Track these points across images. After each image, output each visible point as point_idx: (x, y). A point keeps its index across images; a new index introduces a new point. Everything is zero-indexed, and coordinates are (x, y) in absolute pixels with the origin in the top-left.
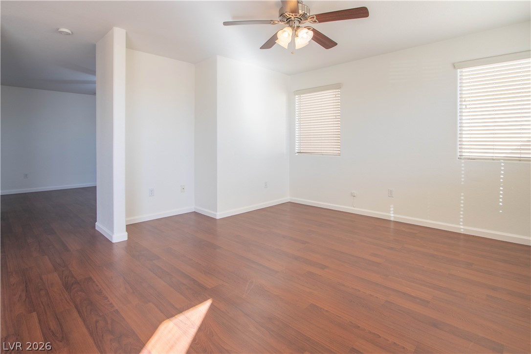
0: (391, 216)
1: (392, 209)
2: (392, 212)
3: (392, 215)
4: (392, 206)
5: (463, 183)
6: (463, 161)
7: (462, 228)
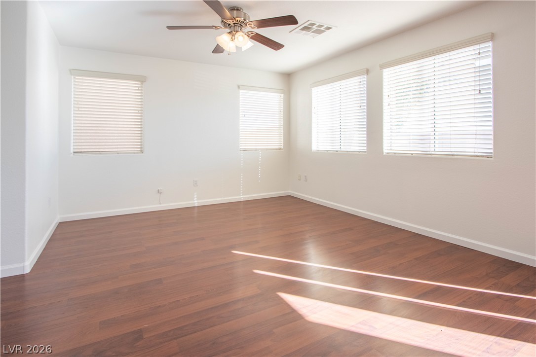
0: (195, 203)
1: (195, 196)
2: (195, 199)
3: (196, 201)
4: (195, 193)
5: (242, 167)
6: (242, 152)
7: (242, 197)
